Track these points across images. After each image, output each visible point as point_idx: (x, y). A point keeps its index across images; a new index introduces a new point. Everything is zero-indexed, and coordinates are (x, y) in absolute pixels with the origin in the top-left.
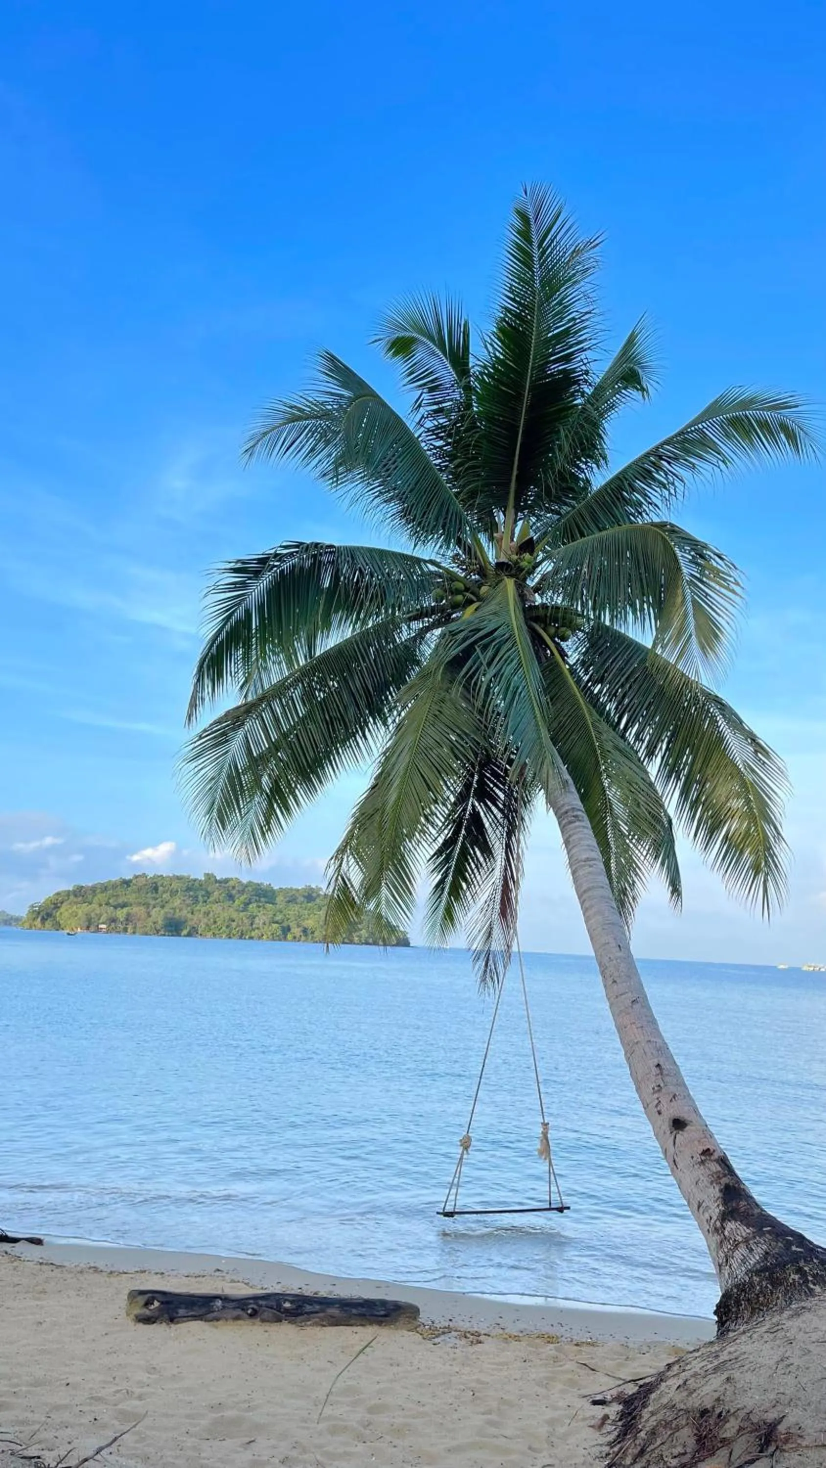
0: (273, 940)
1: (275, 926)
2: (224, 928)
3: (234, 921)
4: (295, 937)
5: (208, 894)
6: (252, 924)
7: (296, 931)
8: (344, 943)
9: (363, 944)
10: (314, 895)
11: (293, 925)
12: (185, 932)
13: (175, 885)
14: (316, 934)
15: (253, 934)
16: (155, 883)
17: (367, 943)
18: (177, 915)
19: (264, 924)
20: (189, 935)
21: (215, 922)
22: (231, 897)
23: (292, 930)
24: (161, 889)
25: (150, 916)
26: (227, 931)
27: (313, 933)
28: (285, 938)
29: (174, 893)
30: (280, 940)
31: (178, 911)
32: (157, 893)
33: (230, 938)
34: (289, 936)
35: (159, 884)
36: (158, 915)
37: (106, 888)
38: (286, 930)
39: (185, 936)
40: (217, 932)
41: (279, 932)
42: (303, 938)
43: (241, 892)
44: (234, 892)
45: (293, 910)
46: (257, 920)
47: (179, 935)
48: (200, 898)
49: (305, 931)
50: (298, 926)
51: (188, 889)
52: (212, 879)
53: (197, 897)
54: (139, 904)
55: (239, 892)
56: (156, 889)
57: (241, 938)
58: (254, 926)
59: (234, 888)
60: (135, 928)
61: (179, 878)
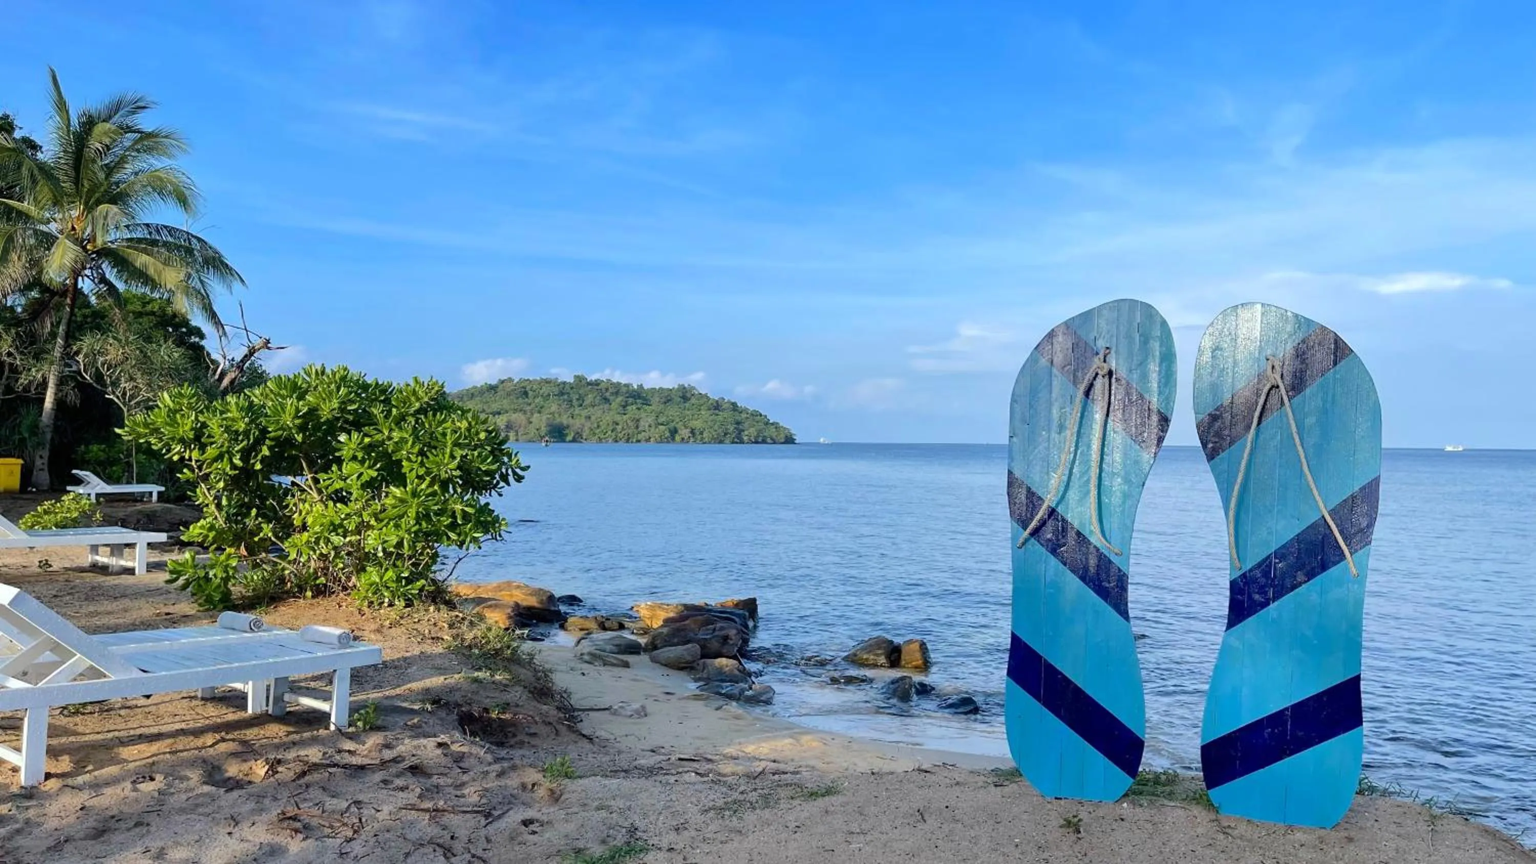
0: (661, 442)
1: (661, 427)
2: (610, 432)
3: (617, 424)
4: (683, 439)
5: (581, 399)
6: (637, 427)
7: (684, 433)
8: (733, 443)
9: (753, 443)
10: (688, 395)
11: (679, 426)
12: (569, 438)
13: (545, 390)
14: (705, 435)
15: (640, 436)
16: (523, 387)
17: (757, 442)
18: (558, 420)
19: (650, 426)
20: (574, 440)
21: (598, 427)
22: (606, 400)
23: (680, 432)
24: (530, 393)
25: (531, 423)
26: (613, 434)
27: (701, 433)
28: (673, 439)
29: (547, 397)
30: (668, 442)
31: (556, 415)
32: (527, 397)
33: (616, 441)
34: (678, 438)
35: (528, 388)
36: (540, 421)
37: (472, 394)
38: (674, 432)
39: (570, 442)
40: (602, 436)
41: (668, 434)
42: (692, 440)
43: (617, 393)
44: (608, 394)
45: (673, 411)
46: (642, 423)
47: (564, 441)
48: (575, 403)
49: (693, 432)
50: (686, 427)
51: (562, 394)
52: (583, 382)
53: (571, 401)
54: (515, 411)
55: (612, 394)
56: (526, 394)
57: (627, 441)
58: (640, 429)
59: (607, 389)
60: (517, 435)
61: (548, 382)
